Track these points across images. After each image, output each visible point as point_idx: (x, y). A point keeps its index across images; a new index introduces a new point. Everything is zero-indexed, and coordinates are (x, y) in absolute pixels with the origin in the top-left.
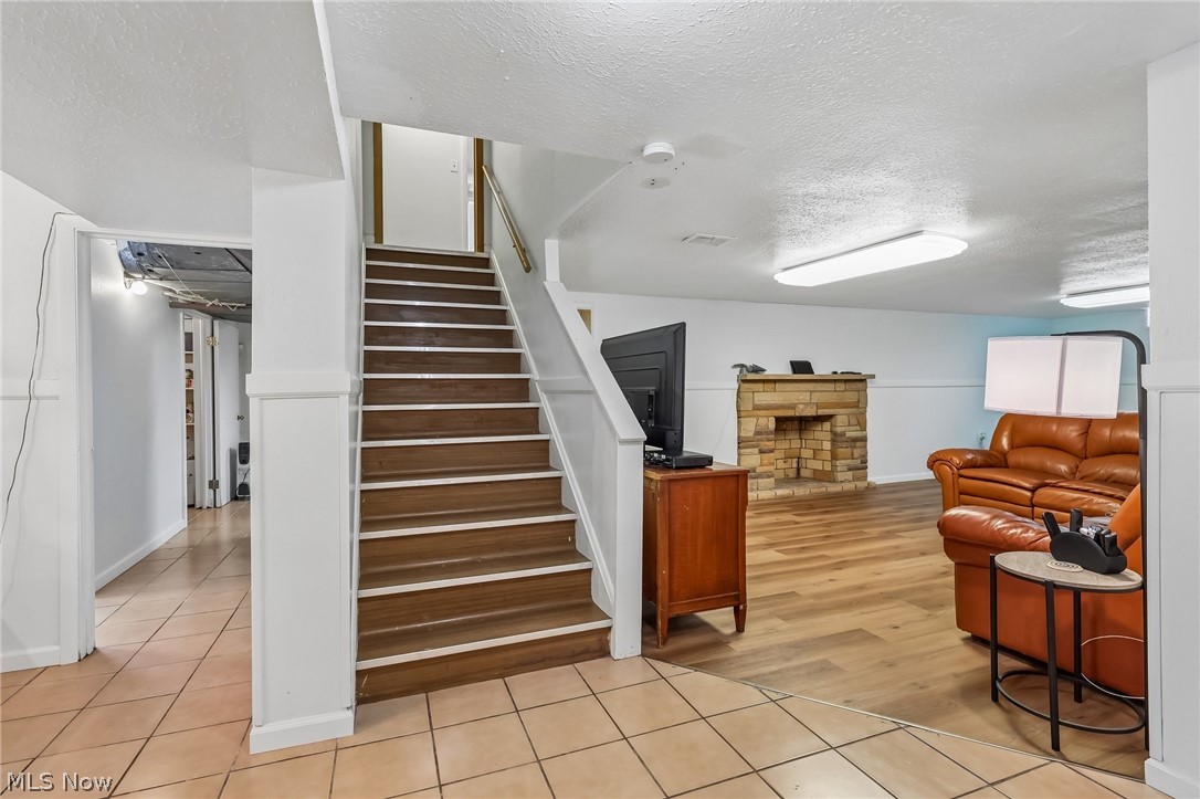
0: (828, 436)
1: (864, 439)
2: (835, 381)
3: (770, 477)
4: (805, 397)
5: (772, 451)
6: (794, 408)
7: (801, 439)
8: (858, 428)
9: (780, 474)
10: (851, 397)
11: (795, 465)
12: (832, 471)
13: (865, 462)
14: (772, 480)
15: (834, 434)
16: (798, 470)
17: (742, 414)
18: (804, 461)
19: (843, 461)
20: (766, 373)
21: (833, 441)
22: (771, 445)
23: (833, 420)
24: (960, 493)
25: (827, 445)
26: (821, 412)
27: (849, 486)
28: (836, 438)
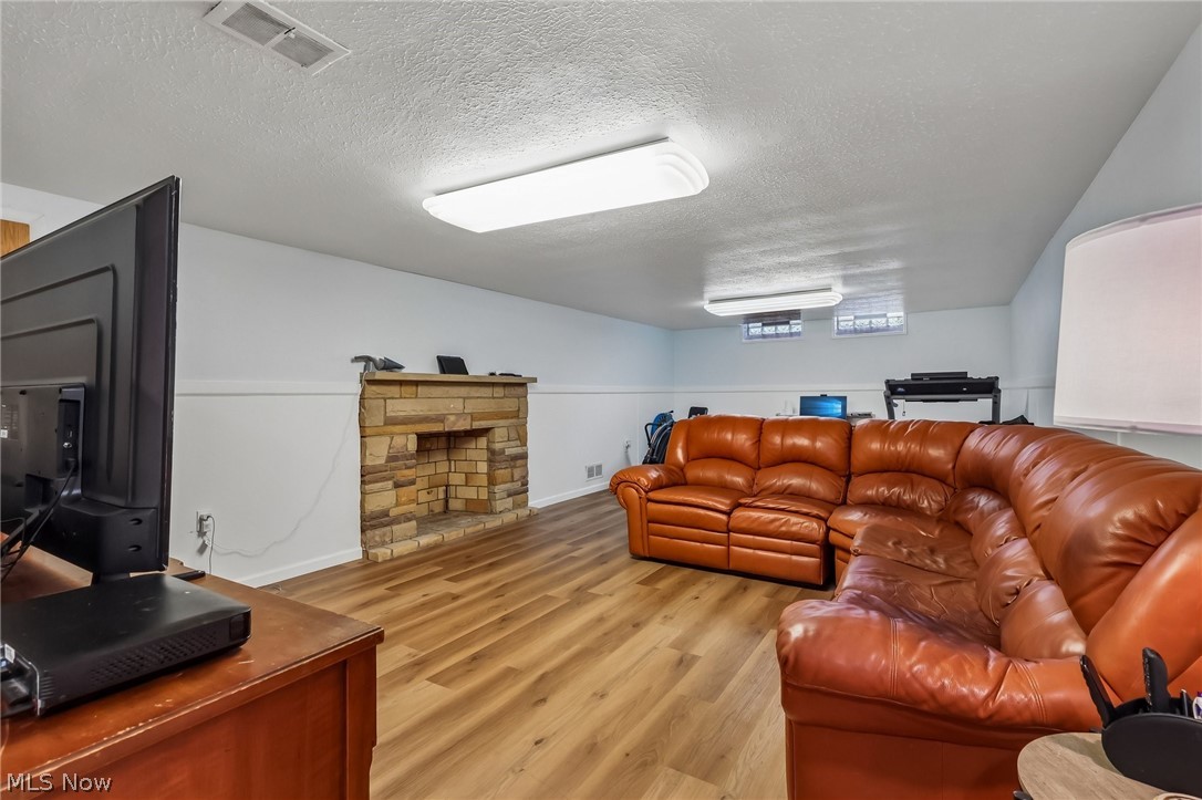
0: (484, 455)
1: (524, 456)
2: (493, 384)
3: (409, 520)
4: (457, 405)
5: (413, 483)
6: (442, 421)
7: (449, 460)
8: (518, 443)
9: (423, 511)
10: (510, 405)
11: (442, 496)
12: (489, 499)
13: (525, 484)
14: (414, 523)
15: (492, 452)
16: (446, 501)
17: (368, 431)
18: (452, 489)
19: (503, 486)
20: (403, 371)
21: (491, 461)
22: (410, 474)
23: (491, 433)
24: (649, 522)
25: (483, 467)
26: (477, 425)
27: (510, 517)
28: (493, 457)
